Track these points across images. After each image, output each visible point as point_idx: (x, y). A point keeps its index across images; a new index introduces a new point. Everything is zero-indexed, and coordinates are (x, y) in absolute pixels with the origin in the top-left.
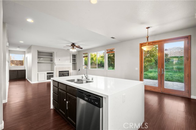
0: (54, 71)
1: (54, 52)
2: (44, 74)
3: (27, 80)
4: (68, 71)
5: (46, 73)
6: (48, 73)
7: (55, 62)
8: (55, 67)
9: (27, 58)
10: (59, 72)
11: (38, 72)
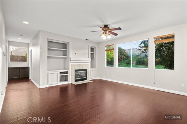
0: (69, 69)
1: (68, 43)
2: (56, 74)
3: (32, 82)
4: (86, 70)
5: (58, 72)
6: (61, 73)
7: (70, 57)
8: (70, 64)
9: (31, 52)
10: (76, 71)
11: (48, 70)
